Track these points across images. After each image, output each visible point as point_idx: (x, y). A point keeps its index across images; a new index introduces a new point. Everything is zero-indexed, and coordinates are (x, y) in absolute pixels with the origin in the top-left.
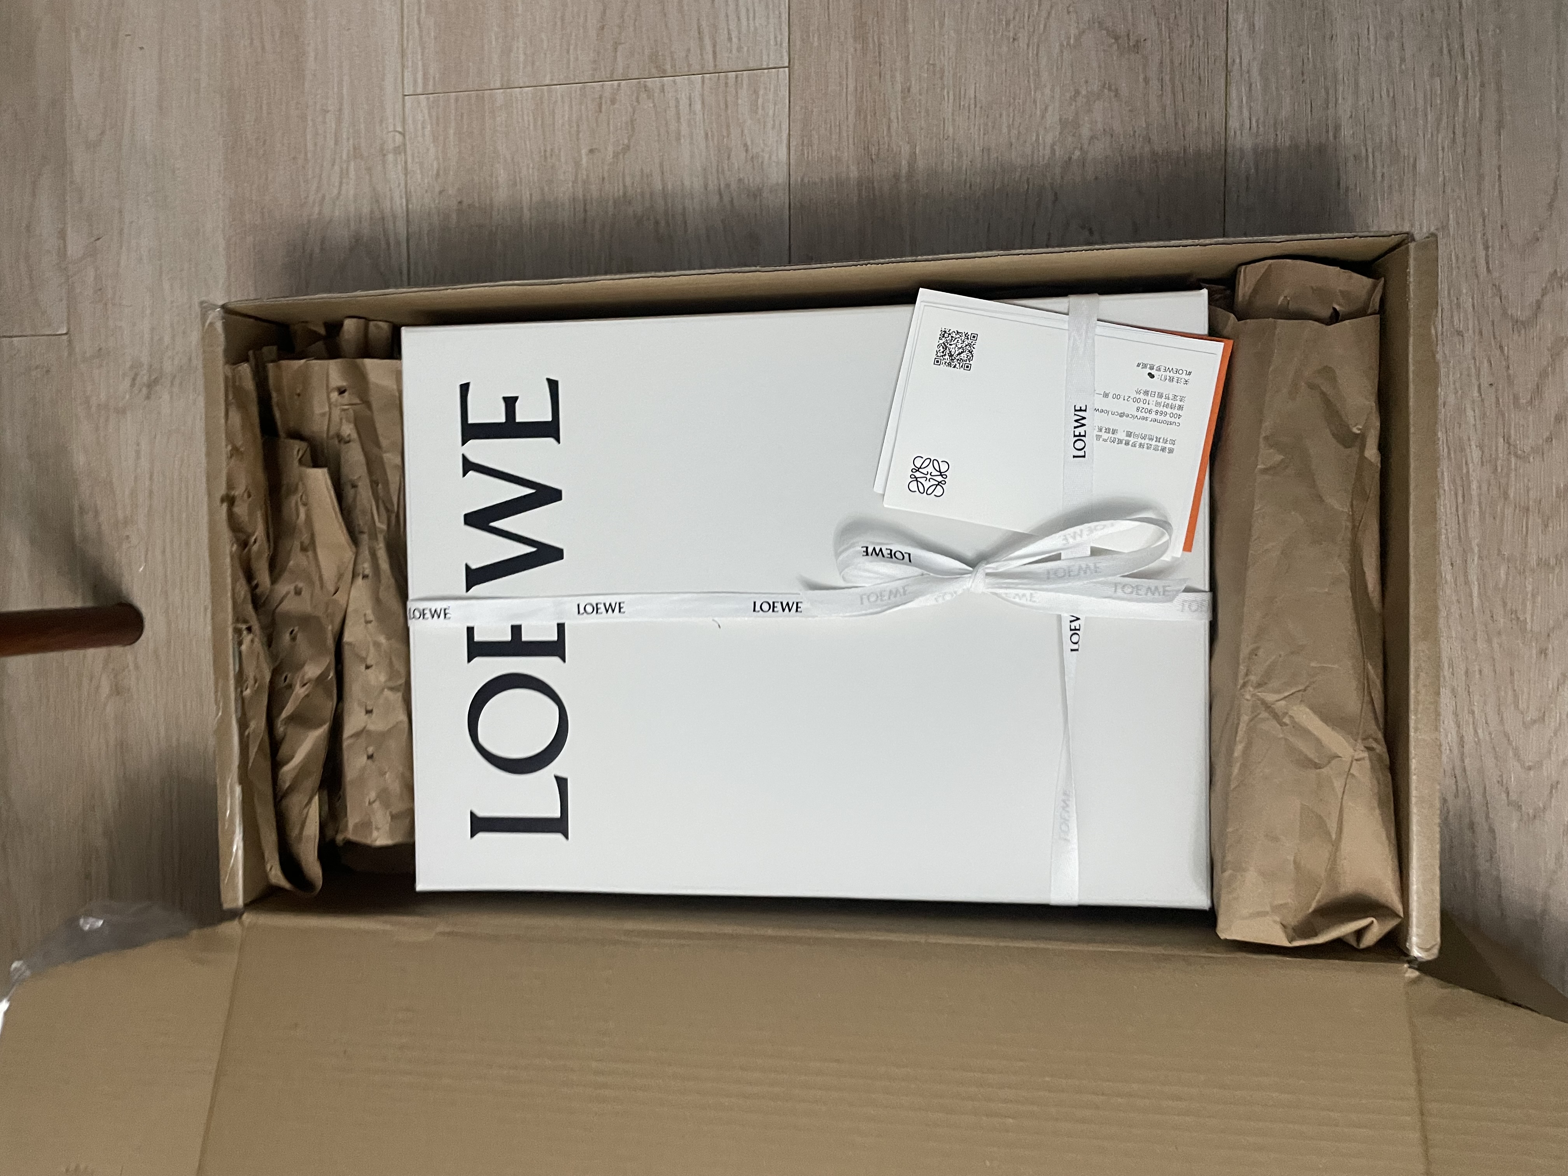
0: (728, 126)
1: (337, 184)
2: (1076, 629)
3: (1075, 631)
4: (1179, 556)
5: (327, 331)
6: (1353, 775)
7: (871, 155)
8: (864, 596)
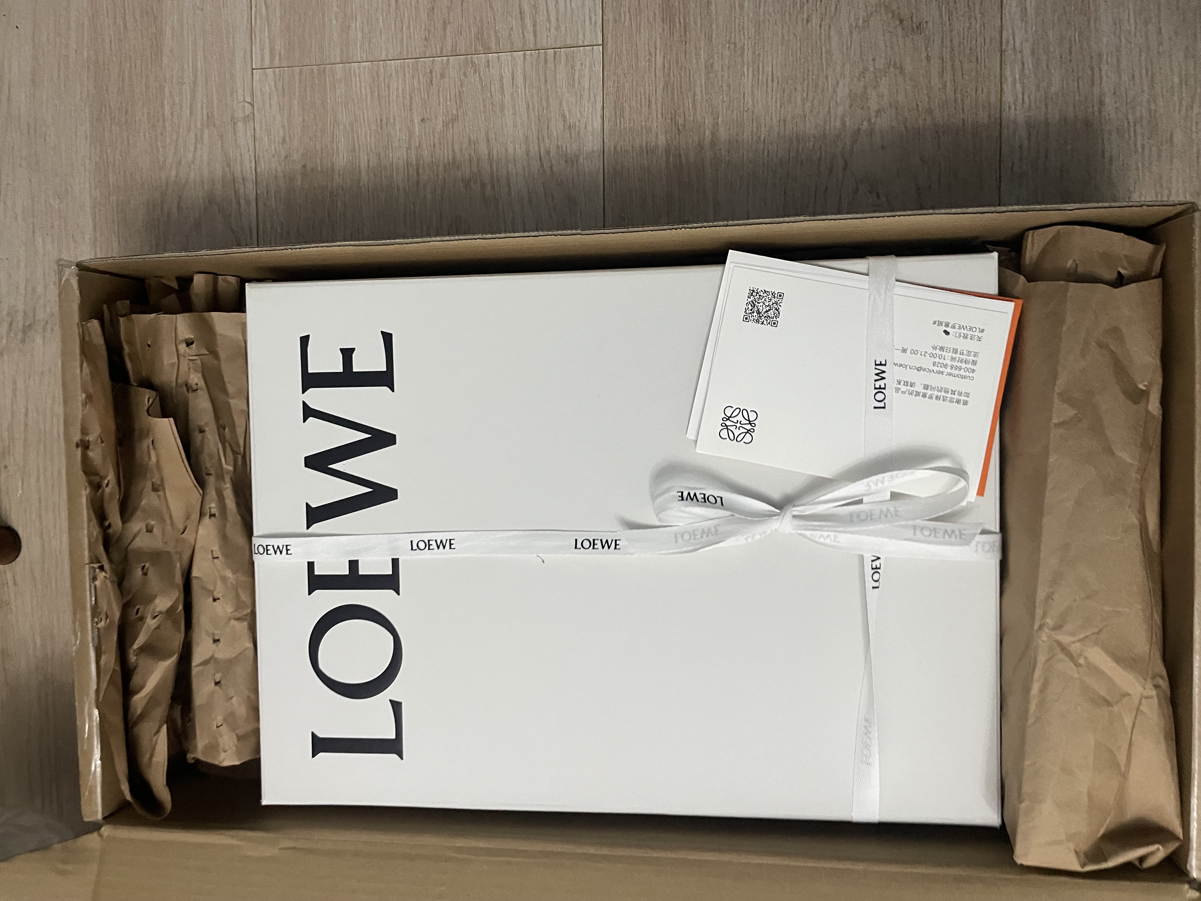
0: (547, 100)
1: (192, 149)
2: (876, 568)
3: (876, 569)
4: (973, 500)
5: (179, 285)
6: (1142, 711)
7: (678, 125)
8: (678, 535)
